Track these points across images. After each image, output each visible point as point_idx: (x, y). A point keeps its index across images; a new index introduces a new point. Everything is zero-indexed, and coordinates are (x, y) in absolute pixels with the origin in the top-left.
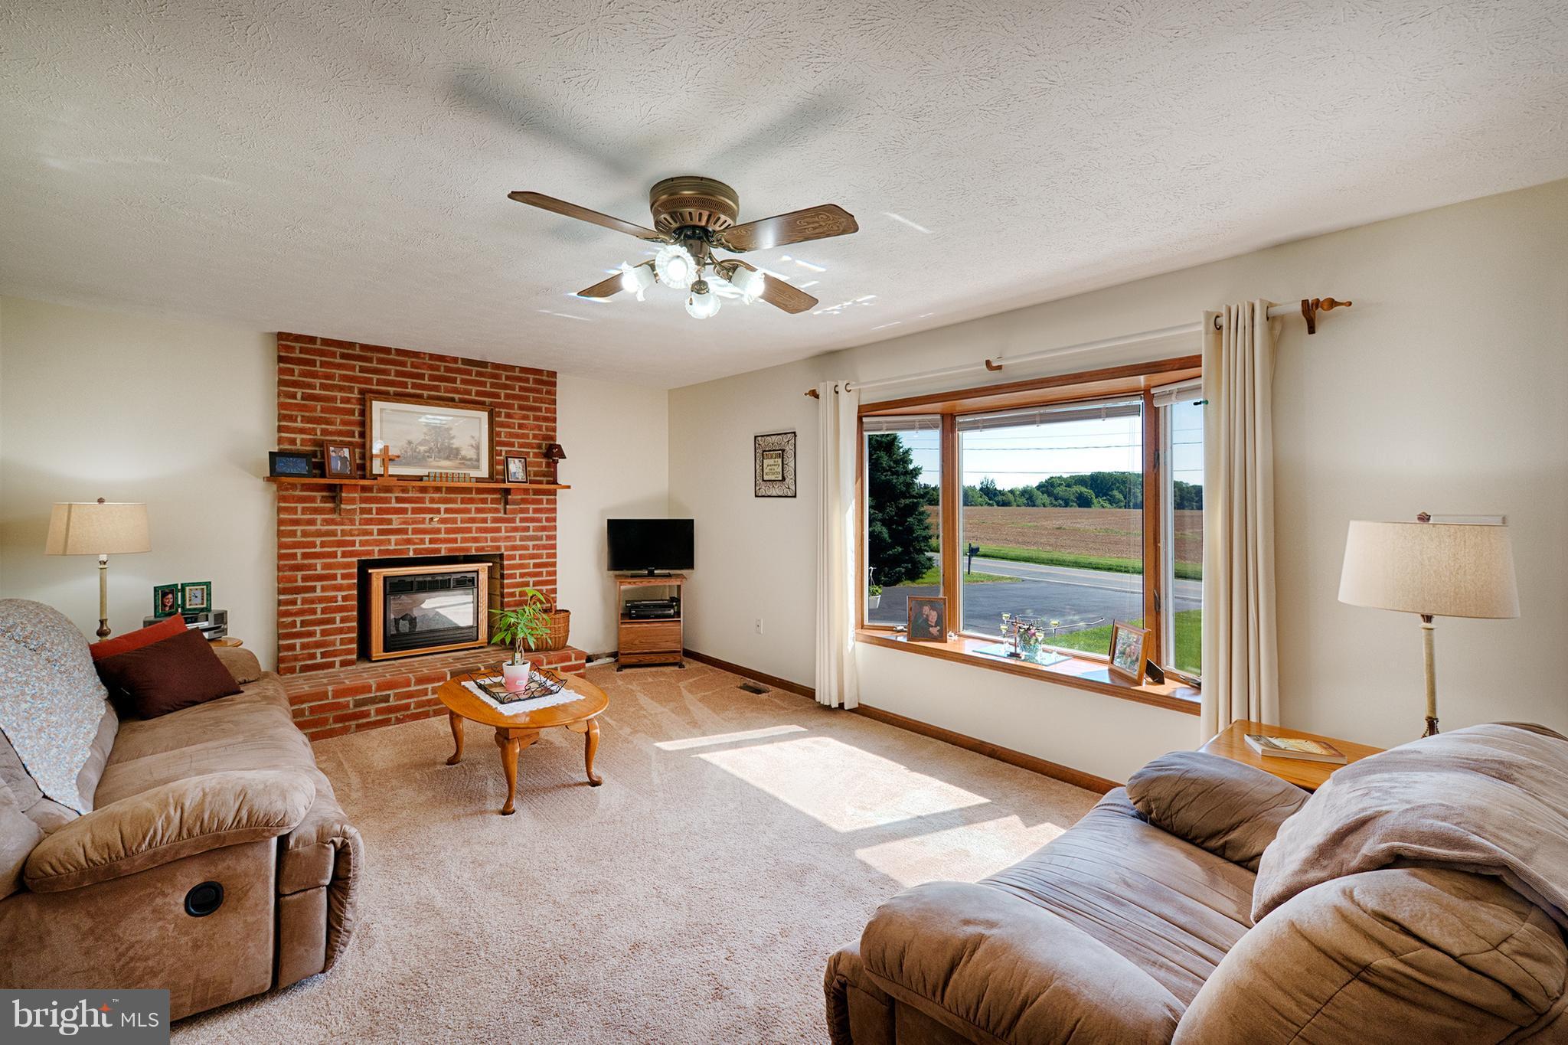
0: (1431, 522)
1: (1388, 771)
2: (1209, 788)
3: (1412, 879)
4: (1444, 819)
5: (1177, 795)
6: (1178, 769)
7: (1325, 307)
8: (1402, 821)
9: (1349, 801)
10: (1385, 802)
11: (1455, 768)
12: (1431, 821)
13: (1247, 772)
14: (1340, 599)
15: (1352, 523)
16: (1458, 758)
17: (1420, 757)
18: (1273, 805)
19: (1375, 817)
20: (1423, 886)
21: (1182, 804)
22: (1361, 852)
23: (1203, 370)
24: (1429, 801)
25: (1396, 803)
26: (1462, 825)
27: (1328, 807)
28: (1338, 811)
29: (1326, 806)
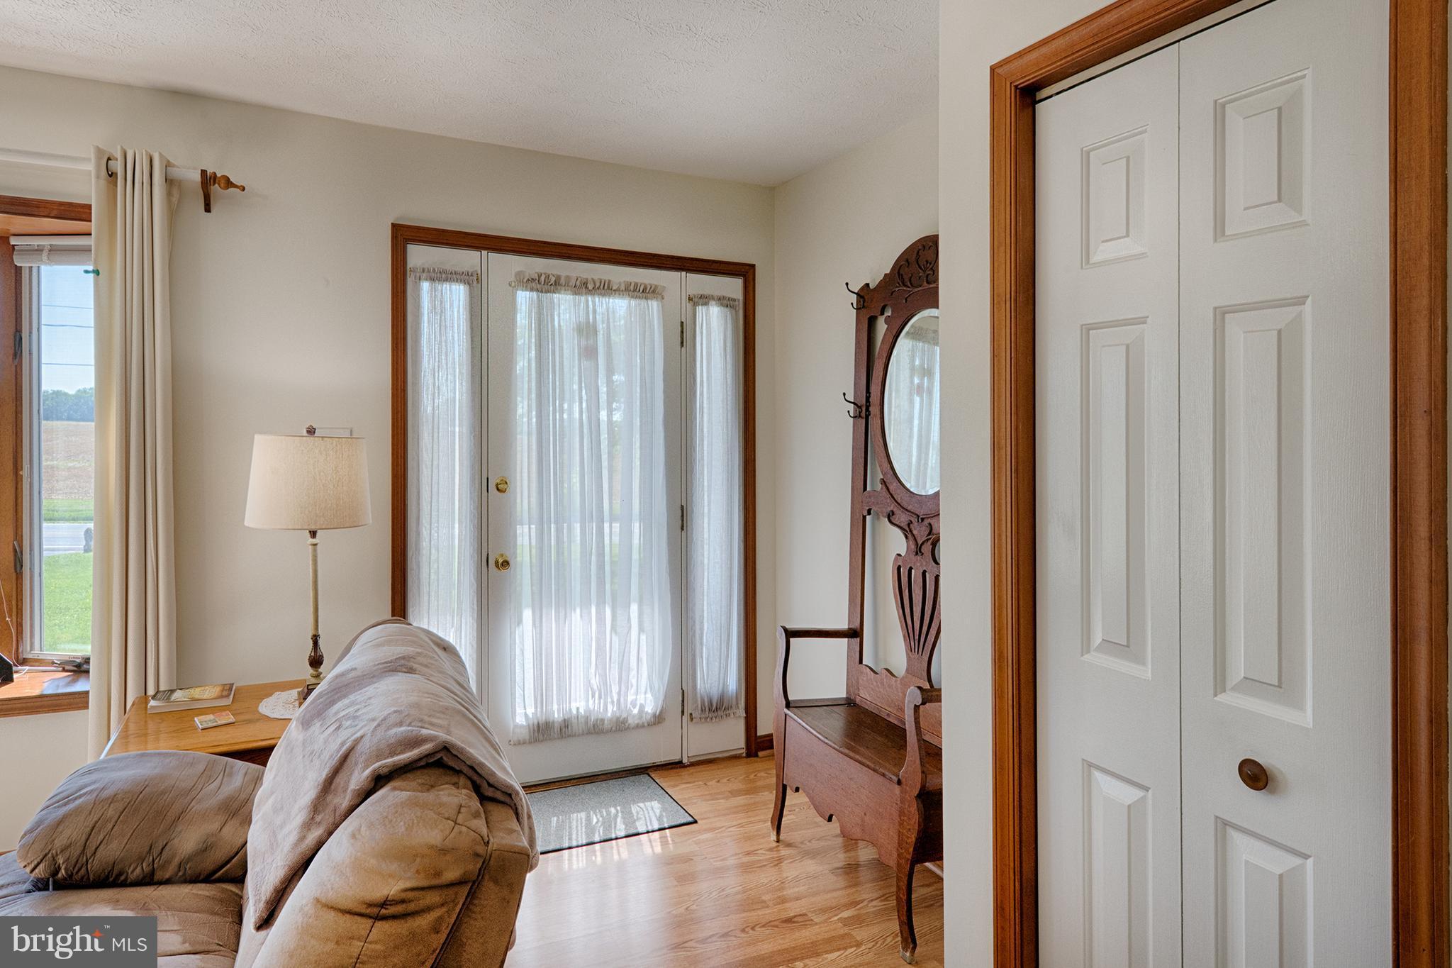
0: (316, 435)
1: (345, 696)
2: (132, 800)
3: (397, 793)
4: (401, 724)
5: (93, 828)
6: (91, 791)
7: (222, 185)
8: (375, 740)
9: (326, 741)
10: (358, 728)
11: (384, 674)
12: (394, 731)
13: (168, 760)
14: (246, 523)
15: (257, 438)
16: (381, 664)
17: (358, 673)
18: (200, 786)
19: (354, 747)
20: (404, 795)
21: (101, 837)
22: (349, 789)
23: (93, 226)
24: (386, 713)
25: (365, 726)
26: (413, 724)
27: (306, 757)
28: (319, 756)
29: (304, 756)
